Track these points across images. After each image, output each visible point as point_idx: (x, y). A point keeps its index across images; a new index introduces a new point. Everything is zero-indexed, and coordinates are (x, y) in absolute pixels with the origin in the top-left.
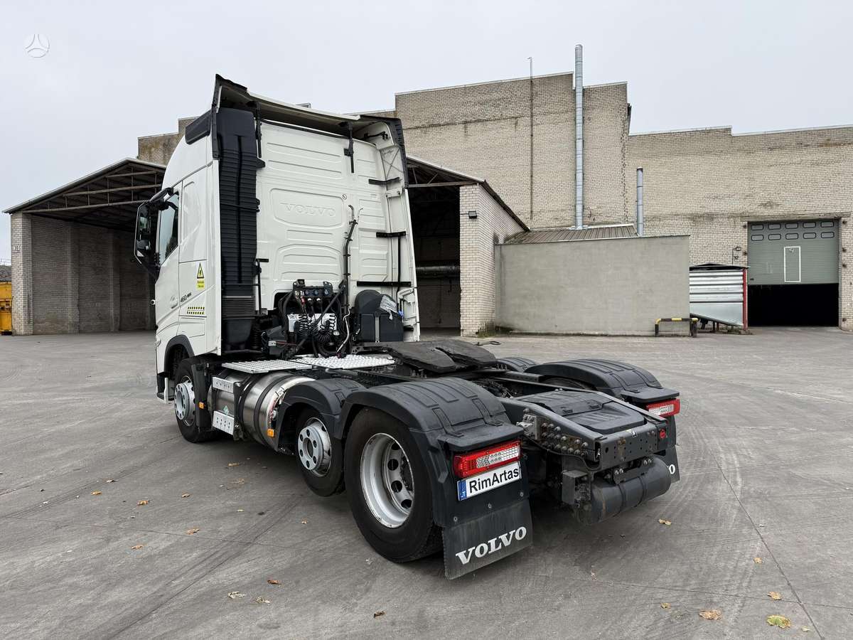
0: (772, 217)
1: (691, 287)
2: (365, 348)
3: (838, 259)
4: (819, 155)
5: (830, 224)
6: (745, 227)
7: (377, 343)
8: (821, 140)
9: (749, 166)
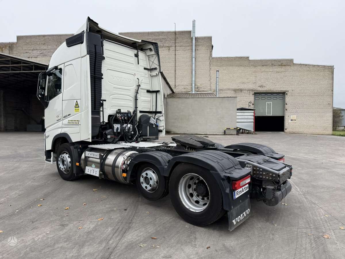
0: (263, 91)
2: (143, 139)
3: (284, 107)
4: (279, 69)
5: (282, 94)
6: (253, 94)
7: (148, 137)
8: (280, 63)
9: (255, 72)
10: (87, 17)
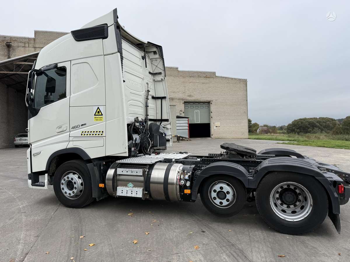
0: (191, 100)
1: (177, 124)
3: (210, 115)
4: (204, 80)
5: (207, 104)
6: (183, 103)
7: (158, 147)
8: (205, 76)
9: (184, 82)
10: (116, 8)
